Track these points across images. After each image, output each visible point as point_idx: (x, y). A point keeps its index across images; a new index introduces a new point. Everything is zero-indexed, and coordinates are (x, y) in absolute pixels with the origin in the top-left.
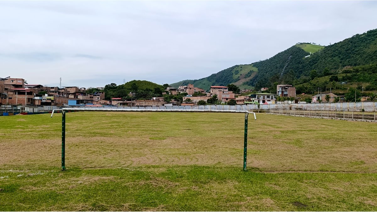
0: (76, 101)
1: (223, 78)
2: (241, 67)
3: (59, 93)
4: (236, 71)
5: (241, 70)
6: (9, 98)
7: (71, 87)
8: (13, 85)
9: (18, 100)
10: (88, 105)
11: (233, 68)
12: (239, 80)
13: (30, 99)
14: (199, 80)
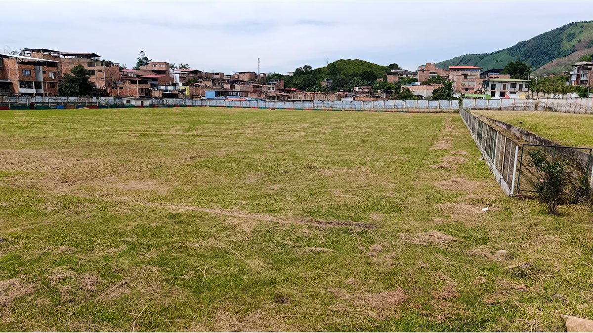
0: (214, 92)
1: (541, 49)
2: (582, 27)
3: (213, 80)
4: (569, 35)
5: (581, 32)
6: (120, 88)
7: (244, 73)
8: (154, 71)
9: (130, 91)
10: (229, 99)
11: (564, 28)
12: (574, 51)
13: (144, 90)
14: (491, 54)
